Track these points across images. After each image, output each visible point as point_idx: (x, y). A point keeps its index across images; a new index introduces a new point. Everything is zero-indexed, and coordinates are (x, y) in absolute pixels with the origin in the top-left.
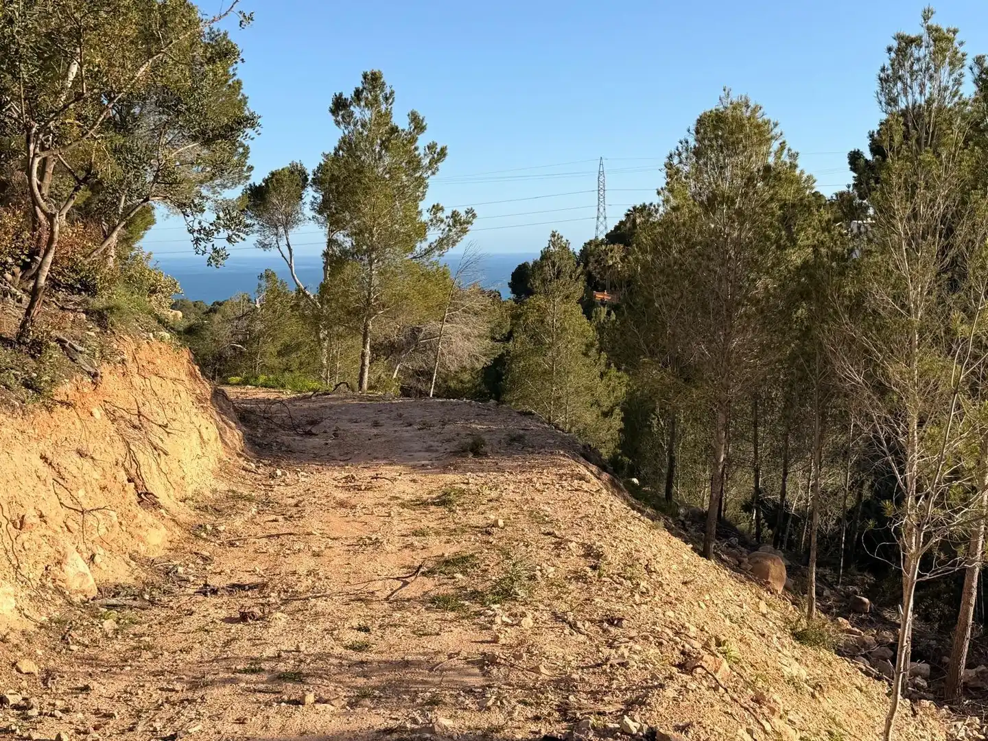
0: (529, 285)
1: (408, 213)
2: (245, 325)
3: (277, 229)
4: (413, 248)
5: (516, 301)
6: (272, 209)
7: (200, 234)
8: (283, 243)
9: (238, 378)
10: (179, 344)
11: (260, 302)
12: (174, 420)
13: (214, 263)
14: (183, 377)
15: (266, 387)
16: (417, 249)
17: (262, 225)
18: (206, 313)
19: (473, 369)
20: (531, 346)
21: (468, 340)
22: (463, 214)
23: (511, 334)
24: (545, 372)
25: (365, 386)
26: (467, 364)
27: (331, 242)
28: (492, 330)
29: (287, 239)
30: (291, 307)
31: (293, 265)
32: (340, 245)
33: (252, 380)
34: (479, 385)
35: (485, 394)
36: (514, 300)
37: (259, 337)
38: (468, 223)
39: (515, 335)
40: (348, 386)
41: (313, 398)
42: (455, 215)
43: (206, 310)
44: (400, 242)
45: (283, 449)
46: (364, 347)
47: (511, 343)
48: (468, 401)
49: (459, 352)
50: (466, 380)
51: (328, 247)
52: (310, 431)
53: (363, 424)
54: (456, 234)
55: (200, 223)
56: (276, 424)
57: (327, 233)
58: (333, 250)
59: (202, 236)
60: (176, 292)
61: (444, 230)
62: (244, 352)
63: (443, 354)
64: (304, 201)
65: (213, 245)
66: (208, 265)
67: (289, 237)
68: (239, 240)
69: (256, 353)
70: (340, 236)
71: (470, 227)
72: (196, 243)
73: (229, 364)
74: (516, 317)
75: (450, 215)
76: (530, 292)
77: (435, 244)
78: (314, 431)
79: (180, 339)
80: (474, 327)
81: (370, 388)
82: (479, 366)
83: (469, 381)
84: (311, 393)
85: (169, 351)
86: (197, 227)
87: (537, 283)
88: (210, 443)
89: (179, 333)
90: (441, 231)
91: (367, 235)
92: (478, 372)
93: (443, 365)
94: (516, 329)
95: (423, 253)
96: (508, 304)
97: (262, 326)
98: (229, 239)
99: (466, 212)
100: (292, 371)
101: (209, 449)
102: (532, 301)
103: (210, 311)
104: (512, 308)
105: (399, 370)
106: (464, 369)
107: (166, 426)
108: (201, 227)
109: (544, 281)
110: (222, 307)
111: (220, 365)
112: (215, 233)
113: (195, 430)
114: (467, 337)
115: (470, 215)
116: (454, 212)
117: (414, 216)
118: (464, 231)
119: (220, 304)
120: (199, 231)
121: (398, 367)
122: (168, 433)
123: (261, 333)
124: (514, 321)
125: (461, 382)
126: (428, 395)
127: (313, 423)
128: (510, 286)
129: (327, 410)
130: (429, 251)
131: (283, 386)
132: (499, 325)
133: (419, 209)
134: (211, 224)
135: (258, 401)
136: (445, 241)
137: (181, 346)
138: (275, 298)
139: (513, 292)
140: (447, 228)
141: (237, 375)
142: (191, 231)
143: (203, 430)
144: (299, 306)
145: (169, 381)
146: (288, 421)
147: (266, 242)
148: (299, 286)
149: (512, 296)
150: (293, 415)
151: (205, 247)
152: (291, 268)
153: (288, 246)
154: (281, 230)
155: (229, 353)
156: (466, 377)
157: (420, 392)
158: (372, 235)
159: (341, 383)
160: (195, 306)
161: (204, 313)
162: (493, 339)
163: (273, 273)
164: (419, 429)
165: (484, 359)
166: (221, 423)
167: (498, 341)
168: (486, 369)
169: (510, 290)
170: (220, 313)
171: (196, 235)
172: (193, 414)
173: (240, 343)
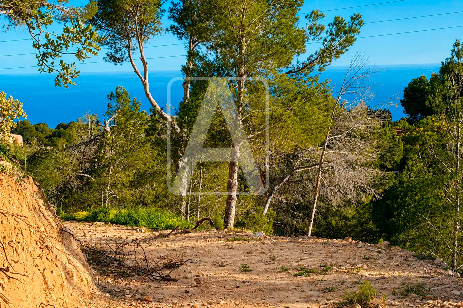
0: (427, 103)
1: (283, 21)
2: (93, 151)
3: (129, 40)
4: (288, 62)
5: (410, 122)
6: (126, 17)
7: (48, 48)
8: (136, 56)
9: (85, 214)
10: (21, 175)
11: (110, 125)
12: (16, 262)
13: (62, 82)
14: (26, 212)
15: (116, 223)
16: (294, 62)
17: (113, 36)
18: (49, 137)
19: (359, 203)
20: (428, 176)
21: (354, 168)
22: (347, 20)
23: (404, 161)
24: (446, 208)
25: (232, 222)
26: (352, 196)
27: (191, 55)
28: (382, 157)
29: (141, 51)
30: (146, 131)
31: (147, 81)
32: (201, 58)
33: (100, 216)
34: (366, 222)
35: (373, 233)
36: (408, 120)
37: (108, 166)
38: (354, 32)
39: (410, 163)
40: (211, 223)
41: (171, 236)
42: (337, 22)
43: (49, 133)
44: (273, 54)
45: (137, 296)
46: (231, 176)
47: (405, 172)
48: (354, 241)
49: (344, 183)
50: (350, 216)
51: (189, 61)
52: (168, 276)
53: (229, 268)
54: (341, 44)
55: (47, 36)
56: (129, 268)
57: (188, 44)
58: (195, 65)
59: (49, 51)
60: (19, 115)
61: (326, 39)
62: (92, 183)
63: (323, 185)
64: (162, 8)
65: (61, 62)
66: (56, 85)
67: (143, 50)
68: (89, 54)
69: (106, 184)
70: (202, 49)
71: (356, 36)
72: (42, 60)
73: (76, 196)
74: (410, 141)
75: (332, 21)
76: (429, 112)
77: (316, 56)
78: (172, 276)
79: (23, 169)
80: (361, 154)
81: (236, 225)
82: (365, 199)
83: (354, 217)
84: (169, 231)
85: (10, 183)
86: (43, 41)
87: (438, 100)
88: (56, 289)
89: (22, 162)
90: (322, 41)
91: (234, 47)
92: (364, 207)
93: (323, 199)
94: (411, 155)
95: (301, 66)
96: (401, 126)
97: (113, 153)
98: (79, 55)
99: (352, 18)
100: (146, 205)
101: (54, 297)
102: (430, 122)
103: (54, 135)
104: (405, 130)
105: (272, 205)
106: (348, 203)
107: (7, 270)
108: (49, 41)
109: (445, 98)
110: (68, 131)
111: (65, 198)
112: (64, 47)
113: (39, 274)
114: (352, 165)
115: (356, 22)
116: (336, 19)
117: (290, 23)
118: (349, 41)
119: (65, 127)
120: (46, 46)
121: (269, 200)
122: (9, 278)
123: (112, 160)
124: (408, 146)
125: (345, 218)
126: (305, 233)
127: (172, 266)
128: (403, 105)
129: (188, 251)
130: (308, 66)
131: (136, 223)
132: (390, 150)
133: (296, 16)
134: (59, 38)
135: (108, 241)
136: (327, 53)
137: (24, 177)
138: (127, 120)
139: (407, 111)
140: (329, 38)
141: (84, 209)
142: (37, 46)
143: (47, 273)
144: (155, 130)
145: (10, 218)
146: (144, 265)
147: (118, 56)
148: (154, 106)
149: (406, 116)
150: (148, 256)
151: (52, 63)
152: (145, 85)
153: (143, 59)
154: (134, 42)
155: (75, 184)
156: (350, 212)
157: (296, 230)
158: (241, 48)
159: (204, 219)
160: (37, 129)
161: (46, 138)
162: (382, 167)
163: (124, 93)
164: (296, 276)
165: (373, 191)
166: (67, 265)
167: (389, 170)
168: (375, 204)
169: (403, 109)
170: (64, 138)
171: (42, 50)
172: (36, 256)
173: (86, 172)
